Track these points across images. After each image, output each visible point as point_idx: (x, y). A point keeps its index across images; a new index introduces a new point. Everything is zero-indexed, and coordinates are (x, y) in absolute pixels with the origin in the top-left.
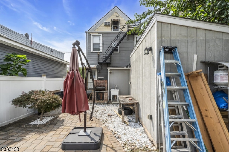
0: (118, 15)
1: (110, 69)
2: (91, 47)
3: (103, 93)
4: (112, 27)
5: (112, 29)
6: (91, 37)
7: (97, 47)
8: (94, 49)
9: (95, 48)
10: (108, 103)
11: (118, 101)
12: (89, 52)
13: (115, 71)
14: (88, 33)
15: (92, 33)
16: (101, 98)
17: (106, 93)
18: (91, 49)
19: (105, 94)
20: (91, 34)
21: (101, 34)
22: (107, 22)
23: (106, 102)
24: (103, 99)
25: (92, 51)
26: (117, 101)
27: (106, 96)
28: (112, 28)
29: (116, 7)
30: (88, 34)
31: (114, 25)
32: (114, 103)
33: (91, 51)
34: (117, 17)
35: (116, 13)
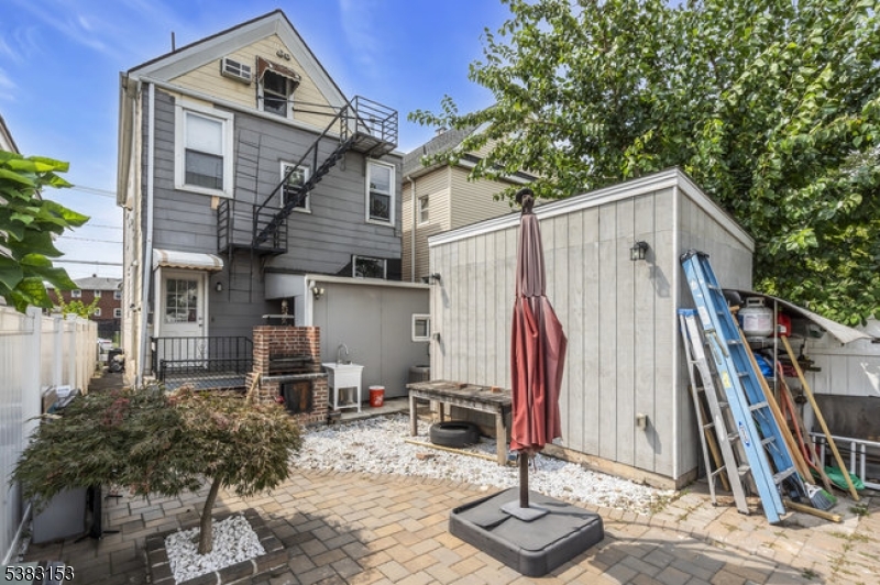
0: (286, 52)
1: (317, 282)
2: (172, 162)
3: (309, 383)
4: (261, 93)
5: (261, 102)
6: (173, 114)
7: (204, 168)
8: (191, 177)
9: (195, 170)
10: (330, 421)
11: (359, 411)
12: (162, 183)
13: (333, 291)
14: (157, 86)
15: (182, 94)
16: (303, 406)
17: (322, 382)
18: (172, 171)
19: (316, 387)
20: (173, 99)
21: (230, 116)
22: (238, 65)
23: (322, 416)
24: (310, 408)
25: (179, 181)
26: (355, 410)
27: (320, 394)
28: (258, 98)
29: (279, 15)
30: (156, 91)
31: (266, 86)
32: (350, 421)
33: (173, 180)
34: (280, 56)
35: (275, 38)
